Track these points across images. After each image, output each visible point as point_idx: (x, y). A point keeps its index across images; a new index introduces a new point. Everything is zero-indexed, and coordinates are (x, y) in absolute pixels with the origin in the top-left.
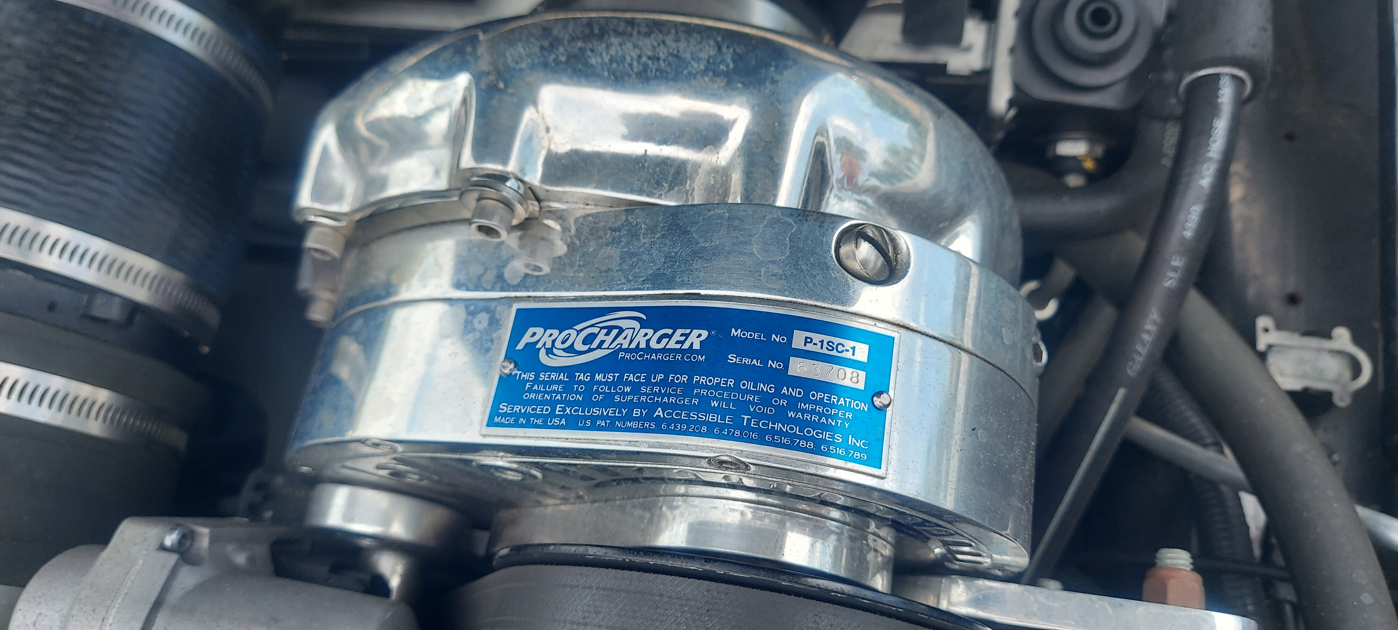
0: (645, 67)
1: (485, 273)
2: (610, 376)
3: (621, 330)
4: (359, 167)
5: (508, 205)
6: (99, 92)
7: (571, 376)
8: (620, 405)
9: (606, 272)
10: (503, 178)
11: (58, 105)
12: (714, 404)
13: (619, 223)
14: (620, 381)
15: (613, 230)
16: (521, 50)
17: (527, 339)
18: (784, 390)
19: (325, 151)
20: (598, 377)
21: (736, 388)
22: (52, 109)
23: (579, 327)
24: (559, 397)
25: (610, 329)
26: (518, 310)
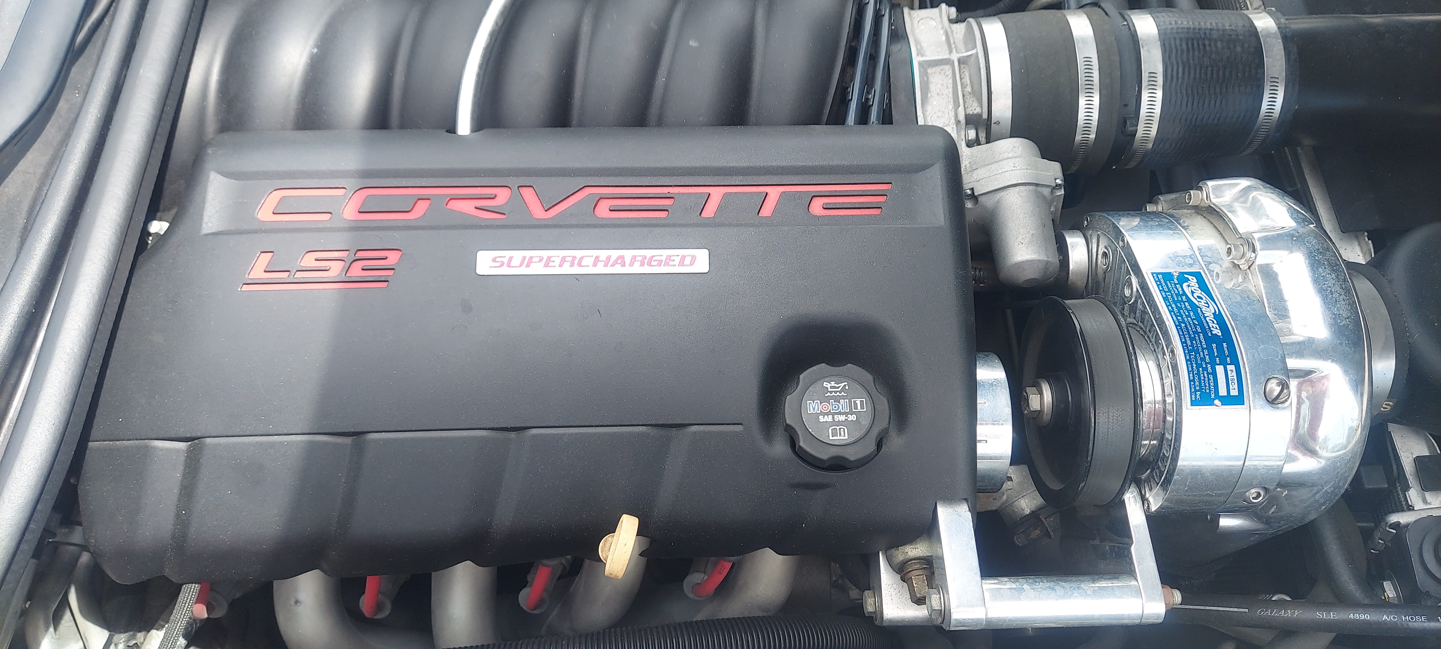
0: (1327, 290)
1: (1209, 257)
2: (1189, 307)
3: (1208, 307)
4: (1236, 199)
5: (1243, 255)
6: (1227, 88)
7: (1183, 295)
8: (1180, 313)
9: (1229, 298)
10: (1254, 251)
11: (1215, 75)
12: (1194, 342)
13: (1252, 298)
14: (1188, 311)
15: (1248, 297)
16: (1314, 242)
17: (1190, 277)
18: (1209, 365)
19: (1239, 184)
20: (1186, 304)
21: (1203, 349)
22: (1212, 74)
23: (1202, 293)
24: (1173, 293)
25: (1207, 303)
26: (1200, 272)
